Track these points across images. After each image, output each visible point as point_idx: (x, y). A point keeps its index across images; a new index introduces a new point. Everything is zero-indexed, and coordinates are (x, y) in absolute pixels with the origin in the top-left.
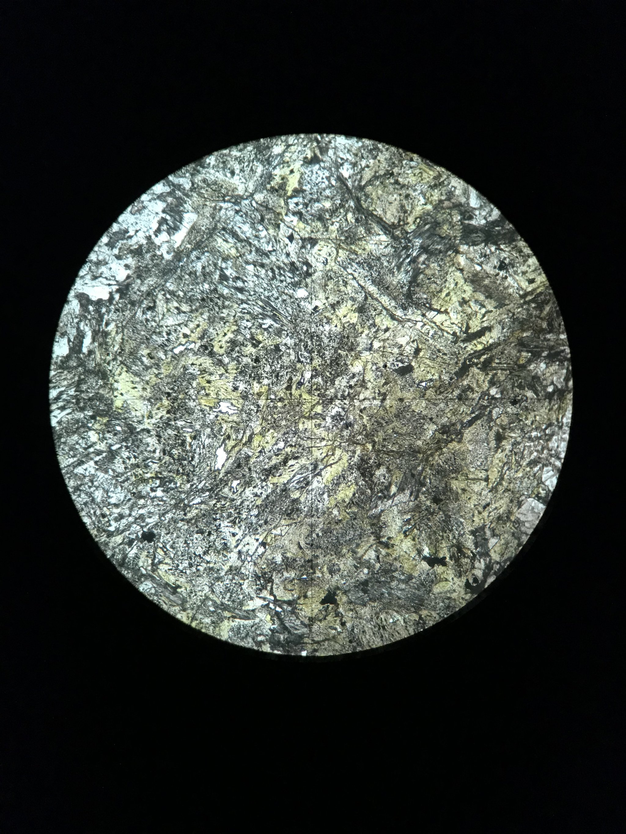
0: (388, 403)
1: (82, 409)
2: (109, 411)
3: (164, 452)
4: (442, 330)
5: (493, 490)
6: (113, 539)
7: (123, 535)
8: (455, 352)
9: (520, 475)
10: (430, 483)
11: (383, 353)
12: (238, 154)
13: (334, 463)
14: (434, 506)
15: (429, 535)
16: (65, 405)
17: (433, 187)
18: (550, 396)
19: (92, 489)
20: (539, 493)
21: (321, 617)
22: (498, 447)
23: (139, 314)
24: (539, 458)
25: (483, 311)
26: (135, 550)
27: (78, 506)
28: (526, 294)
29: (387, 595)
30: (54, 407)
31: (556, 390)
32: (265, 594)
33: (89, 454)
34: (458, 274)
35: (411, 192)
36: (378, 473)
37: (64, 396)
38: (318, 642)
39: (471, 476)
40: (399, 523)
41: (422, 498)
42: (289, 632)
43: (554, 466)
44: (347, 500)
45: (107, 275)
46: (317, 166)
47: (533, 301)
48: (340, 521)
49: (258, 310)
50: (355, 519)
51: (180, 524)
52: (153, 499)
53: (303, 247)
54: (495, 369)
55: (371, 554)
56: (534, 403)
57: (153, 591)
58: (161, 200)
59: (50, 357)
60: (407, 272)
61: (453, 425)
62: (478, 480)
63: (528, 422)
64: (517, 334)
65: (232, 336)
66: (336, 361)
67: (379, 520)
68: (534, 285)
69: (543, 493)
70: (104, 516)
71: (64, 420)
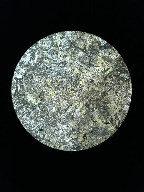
0: (89, 89)
1: (21, 104)
2: (27, 103)
3: (41, 110)
4: (99, 71)
5: (117, 105)
6: (33, 132)
7: (35, 130)
8: (103, 75)
9: (122, 100)
10: (103, 106)
11: (86, 78)
12: (45, 39)
13: (80, 105)
14: (104, 111)
15: (104, 118)
16: (17, 104)
17: (91, 39)
18: (126, 81)
19: (26, 121)
21: (84, 141)
22: (116, 95)
23: (30, 80)
24: (126, 95)
25: (107, 64)
26: (39, 133)
27: (24, 126)
28: (116, 59)
29: (97, 133)
30: (14, 104)
31: (127, 79)
32: (70, 138)
33: (24, 114)
34: (100, 57)
35: (86, 41)
36: (90, 106)
37: (16, 102)
38: (84, 147)
39: (111, 103)
40: (97, 116)
42: (77, 145)
43: (130, 97)
44: (84, 113)
45: (21, 72)
46: (64, 39)
47: (118, 60)
48: (84, 118)
49: (56, 74)
50: (87, 117)
51: (48, 126)
52: (40, 121)
53: (64, 58)
54: (112, 77)
55: (92, 124)
56: (123, 83)
57: (44, 142)
58: (30, 53)
59: (11, 93)
60: (88, 59)
61: (105, 92)
62: (113, 103)
63: (122, 88)
64: (116, 68)
65: (51, 81)
66: (76, 82)
67: (92, 116)
68: (118, 57)
69: (128, 103)
70: (30, 127)
71: (17, 107)
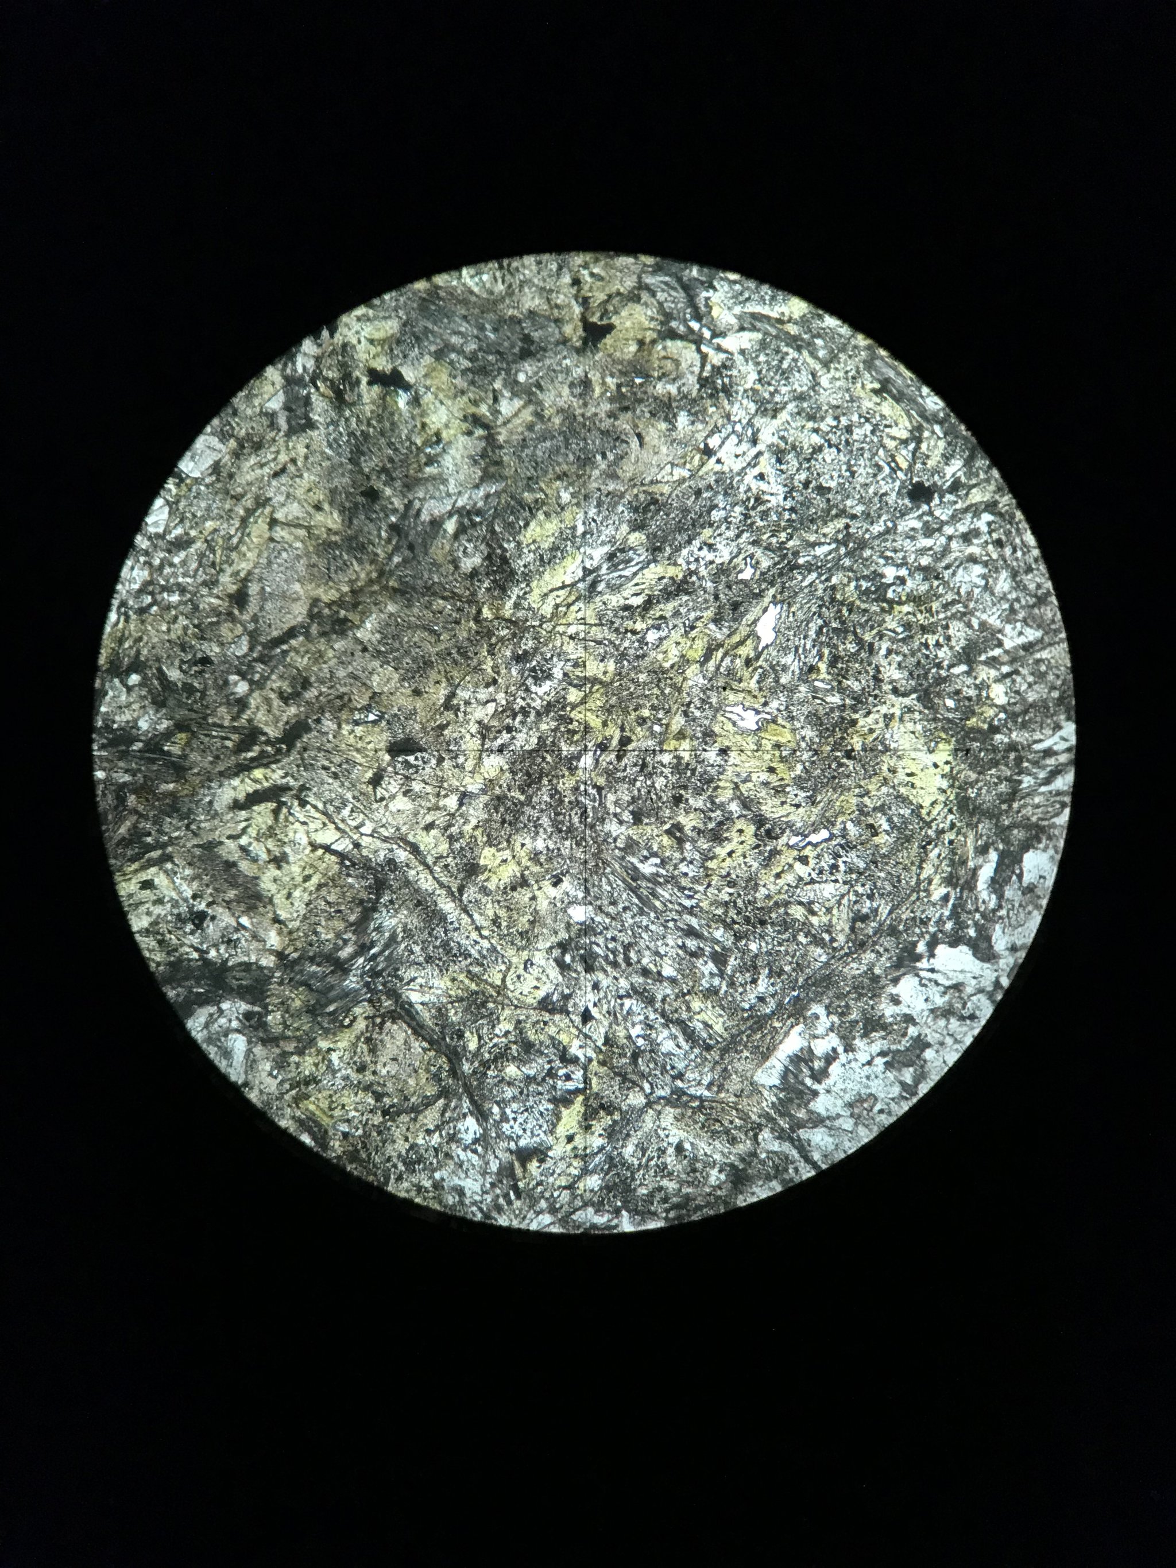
0: (443, 692)
1: (1012, 747)
2: (963, 738)
3: (871, 649)
4: (325, 813)
5: (262, 502)
6: (987, 497)
7: (968, 503)
8: (306, 770)
9: (209, 525)
10: (379, 529)
11: (441, 785)
12: (665, 1183)
13: (557, 589)
14: (378, 485)
15: (392, 430)
16: (1044, 758)
17: (313, 1080)
18: (137, 666)
19: (1014, 595)
20: (178, 485)
21: (616, 301)
22: (245, 580)
23: (884, 911)
24: (169, 551)
25: (244, 841)
26: (949, 471)
27: (1042, 567)
28: (159, 862)
29: (488, 326)
30: (1063, 758)
31: (123, 676)
32: (716, 359)
33: (1012, 661)
34: (283, 915)
35: (355, 1077)
36: (477, 560)
37: (1042, 775)
39: (302, 532)
40: (447, 461)
41: (398, 503)
42: (679, 280)
43: (146, 534)
44: (541, 516)
45: (935, 989)
46: (522, 1143)
47: (149, 848)
48: (559, 478)
49: (664, 893)
50: (530, 479)
51: (859, 509)
52: (904, 564)
53: (566, 998)
54: (235, 730)
55: (507, 407)
56: (169, 657)
57: (925, 390)
58: (819, 1114)
60: (378, 929)
61: (324, 634)
62: (287, 525)
63: (183, 621)
64: (185, 790)
65: (718, 850)
66: (531, 781)
67: (485, 471)
68: (144, 876)
69: (170, 483)
70: (999, 543)
71: (1048, 732)
